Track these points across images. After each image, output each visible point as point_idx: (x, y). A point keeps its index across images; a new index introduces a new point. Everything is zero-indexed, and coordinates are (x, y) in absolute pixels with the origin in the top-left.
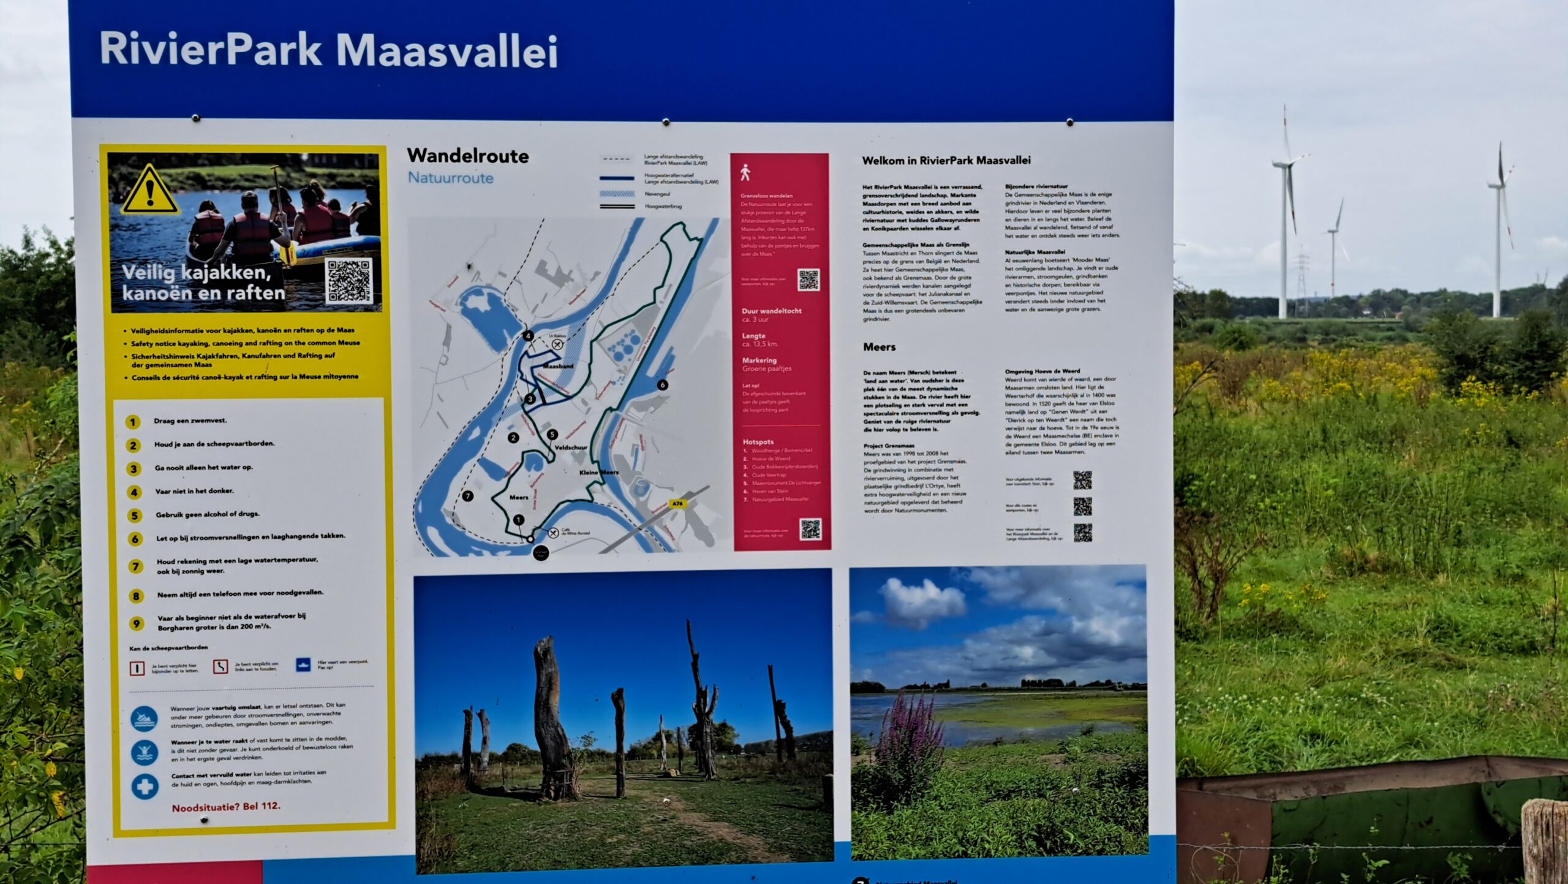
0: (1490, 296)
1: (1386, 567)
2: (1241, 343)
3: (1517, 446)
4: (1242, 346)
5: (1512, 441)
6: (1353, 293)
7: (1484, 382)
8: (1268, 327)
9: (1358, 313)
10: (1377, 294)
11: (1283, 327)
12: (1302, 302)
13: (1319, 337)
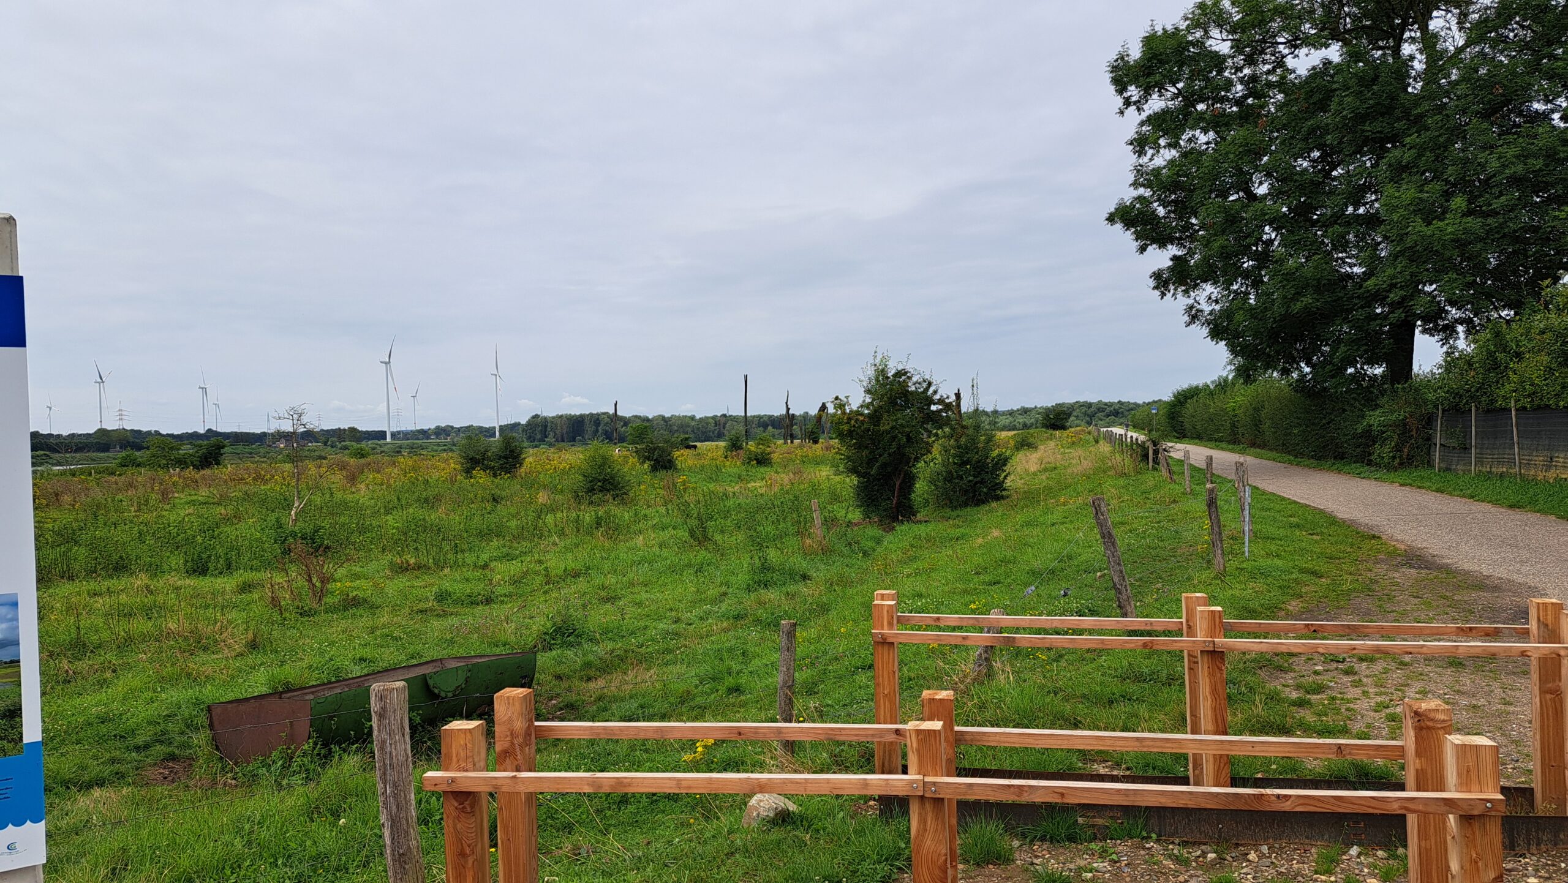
0: (495, 428)
1: (419, 567)
2: (361, 455)
3: (497, 502)
4: (362, 456)
5: (495, 500)
6: (425, 427)
7: (484, 471)
8: (381, 446)
9: (428, 438)
10: (438, 428)
11: (389, 446)
12: (399, 432)
13: (408, 450)
